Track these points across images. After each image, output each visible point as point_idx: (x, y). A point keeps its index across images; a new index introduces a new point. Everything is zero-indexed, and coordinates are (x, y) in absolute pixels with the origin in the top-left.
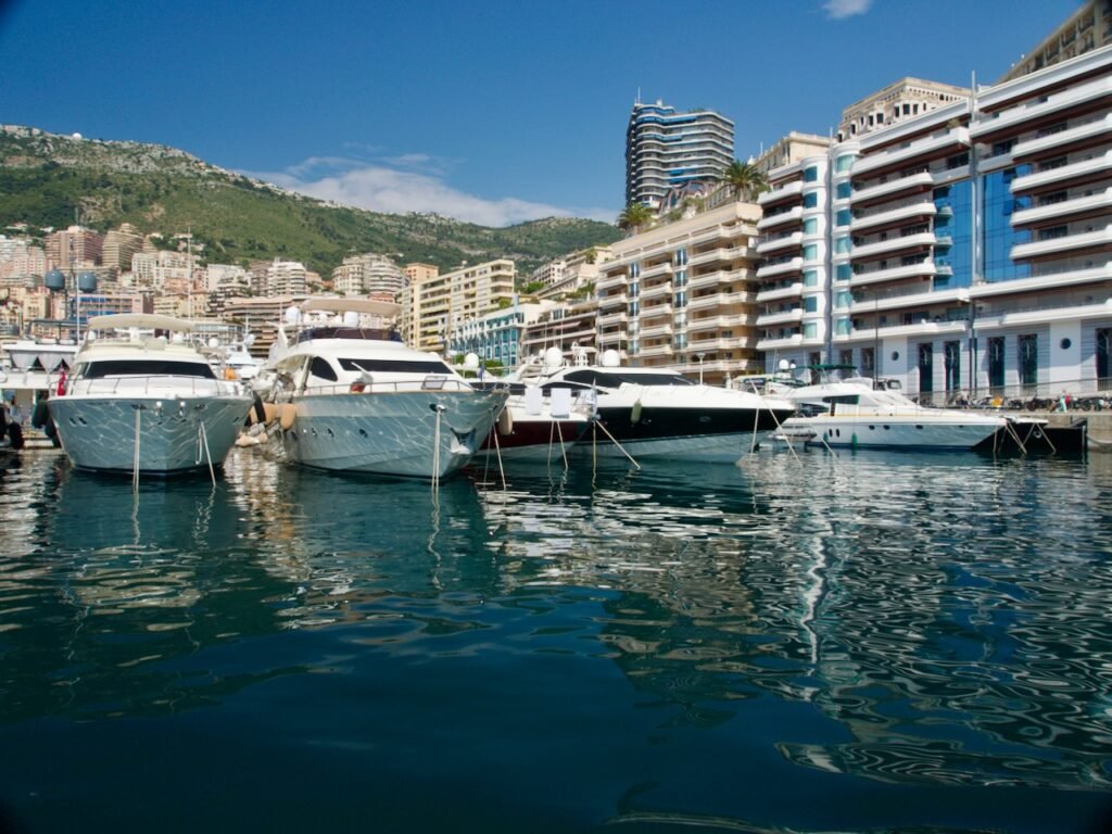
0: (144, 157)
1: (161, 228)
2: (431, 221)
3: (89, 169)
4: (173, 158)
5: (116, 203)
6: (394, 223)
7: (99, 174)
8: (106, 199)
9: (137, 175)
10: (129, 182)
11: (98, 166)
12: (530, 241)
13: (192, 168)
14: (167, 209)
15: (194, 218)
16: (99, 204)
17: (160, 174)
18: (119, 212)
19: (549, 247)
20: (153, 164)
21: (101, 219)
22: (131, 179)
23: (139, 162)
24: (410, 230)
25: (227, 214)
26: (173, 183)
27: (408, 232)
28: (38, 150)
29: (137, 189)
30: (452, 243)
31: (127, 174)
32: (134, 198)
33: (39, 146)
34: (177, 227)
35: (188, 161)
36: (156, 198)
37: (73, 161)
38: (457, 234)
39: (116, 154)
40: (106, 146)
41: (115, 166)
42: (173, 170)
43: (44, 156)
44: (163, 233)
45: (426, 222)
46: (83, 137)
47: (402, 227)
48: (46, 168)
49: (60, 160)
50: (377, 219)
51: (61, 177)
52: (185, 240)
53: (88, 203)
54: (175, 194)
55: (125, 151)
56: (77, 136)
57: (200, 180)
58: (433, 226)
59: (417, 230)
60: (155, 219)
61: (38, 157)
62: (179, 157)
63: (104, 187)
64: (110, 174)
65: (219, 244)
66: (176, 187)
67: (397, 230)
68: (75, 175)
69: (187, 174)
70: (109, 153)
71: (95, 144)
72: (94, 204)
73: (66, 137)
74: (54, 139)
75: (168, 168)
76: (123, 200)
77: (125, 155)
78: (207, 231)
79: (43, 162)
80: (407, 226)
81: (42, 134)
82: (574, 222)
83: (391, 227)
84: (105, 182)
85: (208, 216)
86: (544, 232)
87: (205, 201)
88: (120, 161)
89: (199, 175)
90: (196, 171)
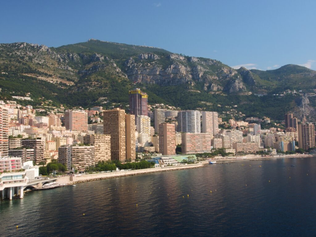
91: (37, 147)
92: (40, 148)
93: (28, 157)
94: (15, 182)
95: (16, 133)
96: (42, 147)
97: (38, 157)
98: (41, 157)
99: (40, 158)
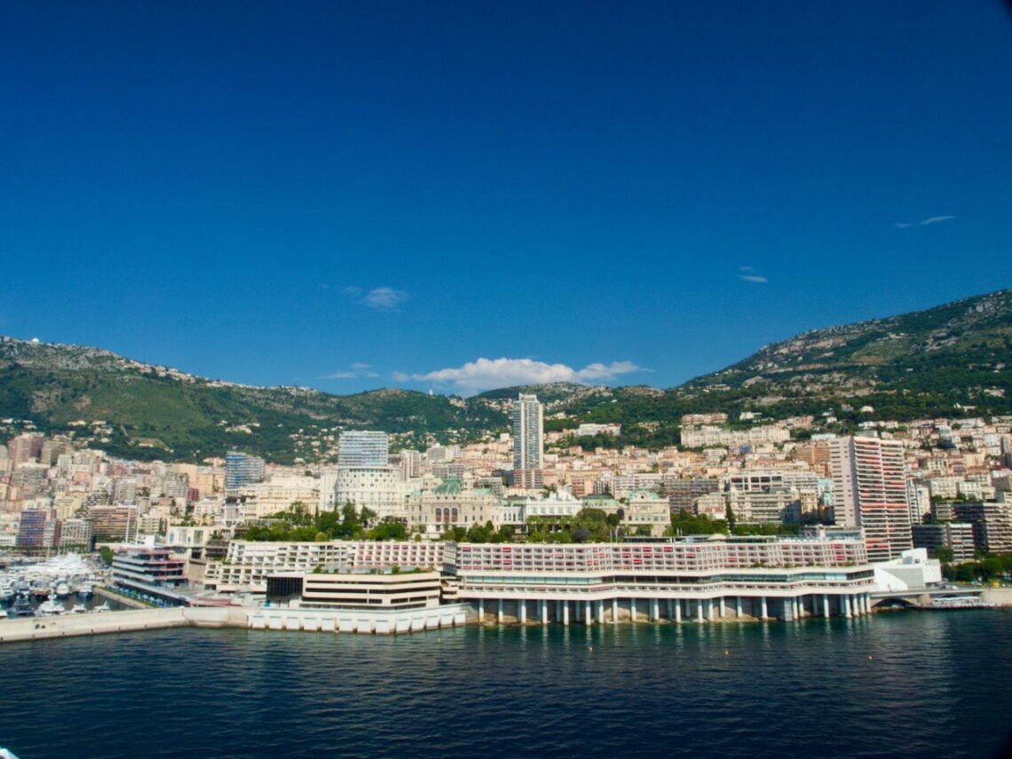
0: (82, 357)
1: (85, 416)
2: (292, 393)
3: (42, 368)
4: (102, 357)
5: (57, 396)
6: (262, 396)
7: (48, 372)
8: (50, 392)
9: (75, 372)
10: (69, 377)
11: (47, 365)
12: (362, 408)
13: (115, 365)
14: (92, 400)
15: (109, 407)
16: (45, 397)
17: (91, 370)
18: (59, 403)
19: (374, 413)
20: (87, 363)
21: (46, 409)
22: (70, 375)
23: (77, 362)
24: (274, 401)
25: (133, 401)
26: (100, 377)
27: (272, 403)
28: (7, 354)
29: (73, 384)
30: (304, 411)
31: (67, 371)
32: (70, 391)
33: (7, 351)
34: (96, 415)
35: (112, 359)
36: (85, 391)
37: (30, 362)
38: (310, 402)
39: (62, 355)
40: (56, 349)
41: (60, 365)
42: (101, 367)
43: (11, 359)
44: (86, 421)
45: (288, 394)
46: (40, 341)
47: (268, 399)
48: (11, 368)
49: (21, 362)
50: (250, 394)
51: (21, 376)
52: (100, 426)
53: (37, 397)
54: (99, 387)
55: (68, 353)
56: (36, 340)
57: (119, 375)
58: (292, 397)
59: (279, 401)
60: (82, 409)
61: (7, 359)
62: (108, 356)
63: (50, 382)
64: (56, 371)
65: (122, 428)
66: (101, 382)
67: (263, 402)
68: (31, 373)
69: (110, 370)
70: (56, 354)
71: (48, 347)
72: (42, 397)
73: (28, 342)
74: (19, 344)
75: (98, 365)
76: (62, 394)
77: (68, 356)
78: (117, 417)
79: (10, 363)
80: (273, 398)
81: (11, 340)
82: (398, 392)
83: (260, 399)
84: (51, 378)
85: (119, 405)
86: (374, 401)
87: (120, 392)
88: (64, 361)
89: (119, 370)
90: (117, 367)
91: (987, 519)
92: (998, 521)
93: (954, 541)
94: (832, 585)
95: (966, 489)
96: (1002, 520)
97: (994, 542)
98: (1001, 542)
99: (998, 544)
